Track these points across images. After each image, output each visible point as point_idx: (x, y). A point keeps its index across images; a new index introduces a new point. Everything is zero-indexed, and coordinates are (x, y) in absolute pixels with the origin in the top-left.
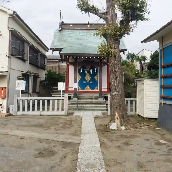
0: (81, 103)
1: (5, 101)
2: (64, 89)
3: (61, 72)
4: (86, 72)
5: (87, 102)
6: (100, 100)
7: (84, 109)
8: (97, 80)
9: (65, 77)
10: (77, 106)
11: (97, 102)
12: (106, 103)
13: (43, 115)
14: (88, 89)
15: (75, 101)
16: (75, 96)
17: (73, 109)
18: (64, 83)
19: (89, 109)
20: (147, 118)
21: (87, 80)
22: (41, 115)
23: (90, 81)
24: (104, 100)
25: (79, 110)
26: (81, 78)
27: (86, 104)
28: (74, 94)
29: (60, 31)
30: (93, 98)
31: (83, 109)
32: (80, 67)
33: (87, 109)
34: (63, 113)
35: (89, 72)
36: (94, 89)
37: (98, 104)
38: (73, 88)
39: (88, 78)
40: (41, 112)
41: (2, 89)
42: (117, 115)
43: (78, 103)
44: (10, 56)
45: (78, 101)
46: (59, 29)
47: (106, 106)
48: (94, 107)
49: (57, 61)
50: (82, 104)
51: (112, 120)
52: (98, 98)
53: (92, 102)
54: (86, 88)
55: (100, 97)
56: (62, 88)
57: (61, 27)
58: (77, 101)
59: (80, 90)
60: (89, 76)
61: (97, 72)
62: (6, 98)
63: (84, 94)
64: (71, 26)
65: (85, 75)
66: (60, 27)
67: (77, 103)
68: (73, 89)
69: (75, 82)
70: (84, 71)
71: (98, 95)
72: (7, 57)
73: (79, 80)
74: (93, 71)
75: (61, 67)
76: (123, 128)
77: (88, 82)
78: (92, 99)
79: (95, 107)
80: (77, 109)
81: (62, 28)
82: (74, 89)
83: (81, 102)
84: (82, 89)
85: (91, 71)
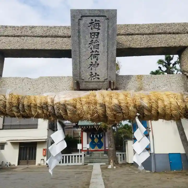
1: (46, 157)
2: (81, 149)
3: (75, 136)
4: (95, 136)
5: (96, 157)
7: (94, 162)
8: (103, 142)
9: (79, 140)
10: (90, 160)
11: (103, 157)
13: (69, 166)
14: (97, 148)
15: (88, 157)
16: (88, 153)
18: (81, 144)
19: (98, 162)
20: (131, 164)
21: (96, 142)
22: (68, 166)
25: (91, 162)
26: (91, 140)
27: (95, 159)
28: (87, 152)
32: (90, 133)
34: (81, 164)
35: (96, 136)
36: (100, 149)
39: (96, 140)
40: (67, 164)
41: (44, 150)
42: (112, 161)
44: (49, 129)
45: (90, 157)
48: (101, 161)
49: (72, 128)
50: (93, 159)
51: (109, 164)
52: (103, 154)
53: (99, 157)
54: (95, 147)
55: (105, 154)
59: (91, 149)
60: (97, 139)
61: (102, 136)
62: (46, 156)
63: (94, 152)
65: (94, 139)
68: (86, 149)
69: (87, 144)
70: (93, 136)
71: (103, 152)
72: (47, 130)
73: (90, 142)
74: (100, 135)
75: (75, 132)
76: (115, 167)
77: (96, 143)
78: (99, 155)
84: (92, 149)
85: (98, 136)
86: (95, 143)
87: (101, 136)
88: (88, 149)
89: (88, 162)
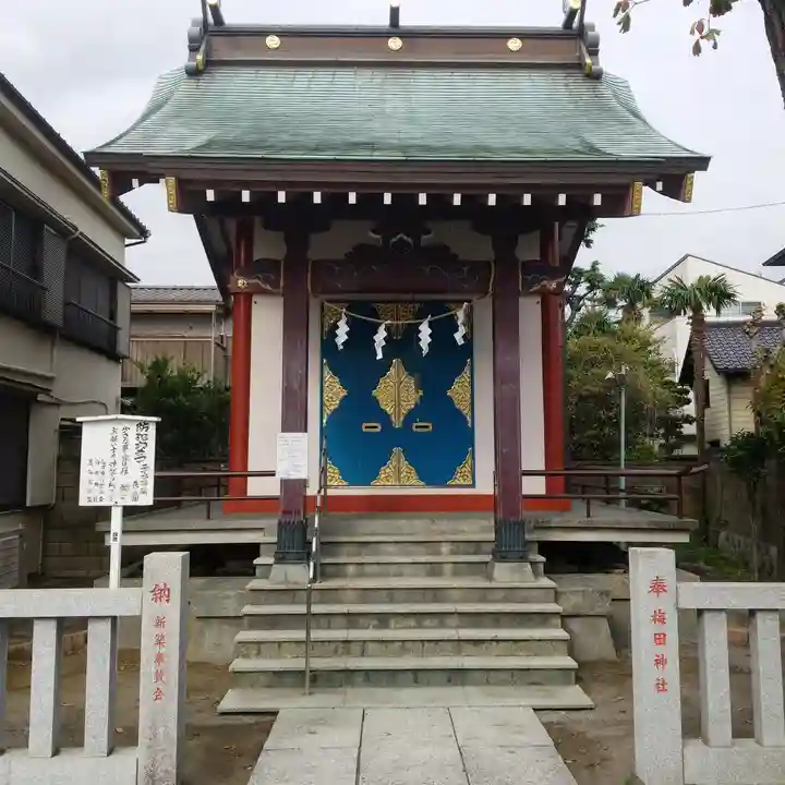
0: (344, 609)
2: (147, 499)
4: (380, 339)
5: (391, 594)
6: (504, 574)
7: (371, 677)
8: (466, 411)
10: (307, 642)
11: (483, 594)
12: (556, 601)
14: (397, 479)
15: (289, 594)
16: (294, 545)
17: (262, 678)
18: (145, 424)
19: (417, 677)
21: (390, 409)
23: (410, 417)
24: (536, 574)
25: (317, 680)
27: (383, 620)
28: (282, 528)
29: (193, 73)
30: (445, 555)
31: (359, 679)
33: (391, 677)
35: (402, 343)
36: (443, 484)
37: (497, 619)
38: (272, 474)
39: (396, 393)
43: (316, 609)
45: (311, 594)
46: (192, 58)
47: (561, 634)
48: (458, 652)
50: (352, 619)
52: (488, 558)
53: (436, 594)
54: (387, 471)
56: (120, 479)
57: (202, 48)
58: (304, 594)
59: (341, 489)
60: (406, 378)
64: (273, 42)
66: (193, 49)
67: (302, 609)
68: (274, 488)
70: (361, 335)
71: (480, 528)
73: (327, 412)
74: (443, 330)
77: (397, 423)
78: (434, 569)
79: (469, 648)
80: (301, 673)
81: (207, 54)
82: (285, 483)
83: (340, 602)
84: (352, 483)
85: (425, 332)
86: (384, 417)
87: (458, 337)
88: (293, 487)
89: (278, 678)
